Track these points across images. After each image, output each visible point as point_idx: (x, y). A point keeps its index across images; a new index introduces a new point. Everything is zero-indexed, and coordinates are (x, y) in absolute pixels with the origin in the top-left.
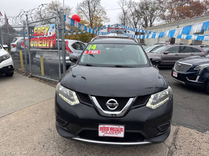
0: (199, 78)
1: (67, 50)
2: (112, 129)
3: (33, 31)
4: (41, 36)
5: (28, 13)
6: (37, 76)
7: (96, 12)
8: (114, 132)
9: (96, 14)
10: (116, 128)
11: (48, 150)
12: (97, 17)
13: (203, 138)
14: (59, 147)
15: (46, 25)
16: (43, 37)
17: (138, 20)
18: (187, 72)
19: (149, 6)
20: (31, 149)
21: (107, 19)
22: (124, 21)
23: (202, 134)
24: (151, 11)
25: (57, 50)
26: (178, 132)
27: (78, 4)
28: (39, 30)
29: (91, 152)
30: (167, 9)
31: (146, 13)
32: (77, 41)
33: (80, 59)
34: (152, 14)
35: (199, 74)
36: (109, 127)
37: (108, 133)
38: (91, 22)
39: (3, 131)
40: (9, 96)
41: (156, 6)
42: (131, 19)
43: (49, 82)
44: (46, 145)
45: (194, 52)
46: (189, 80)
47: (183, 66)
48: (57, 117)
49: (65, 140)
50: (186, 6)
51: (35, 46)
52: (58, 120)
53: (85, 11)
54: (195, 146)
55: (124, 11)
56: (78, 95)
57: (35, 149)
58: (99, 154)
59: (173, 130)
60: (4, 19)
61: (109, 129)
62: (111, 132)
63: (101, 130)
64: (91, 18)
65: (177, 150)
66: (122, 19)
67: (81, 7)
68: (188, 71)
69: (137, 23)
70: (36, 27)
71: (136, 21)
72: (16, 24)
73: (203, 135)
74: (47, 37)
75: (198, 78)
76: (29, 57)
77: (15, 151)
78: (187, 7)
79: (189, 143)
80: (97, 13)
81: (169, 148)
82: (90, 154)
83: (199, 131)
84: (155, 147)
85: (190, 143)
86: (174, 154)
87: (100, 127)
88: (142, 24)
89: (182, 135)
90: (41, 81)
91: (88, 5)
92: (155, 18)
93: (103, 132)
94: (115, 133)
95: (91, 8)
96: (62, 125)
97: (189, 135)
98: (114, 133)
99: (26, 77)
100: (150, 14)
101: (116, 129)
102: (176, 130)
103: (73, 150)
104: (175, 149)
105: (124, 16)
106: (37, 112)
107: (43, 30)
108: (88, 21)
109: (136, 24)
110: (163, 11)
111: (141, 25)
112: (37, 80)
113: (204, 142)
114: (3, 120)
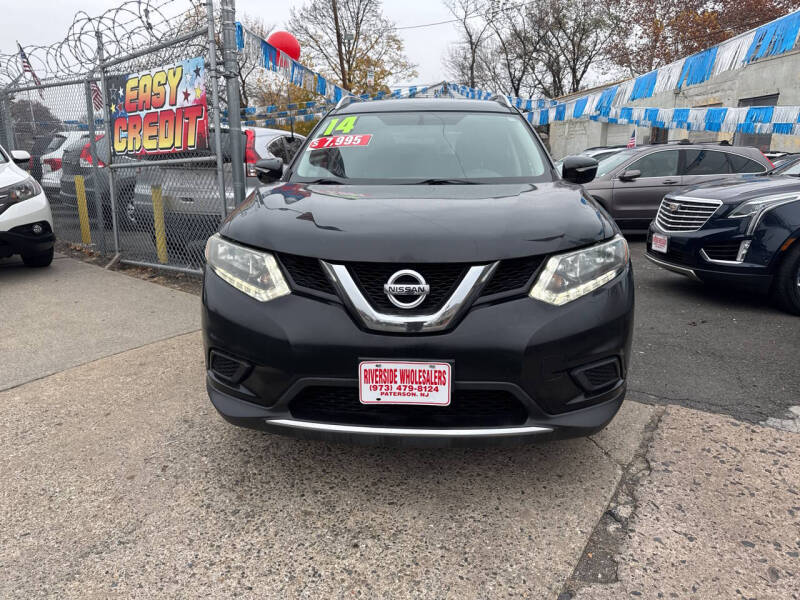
0: (748, 250)
1: (252, 165)
2: (408, 376)
3: (124, 92)
4: (153, 110)
5: (101, 25)
6: (141, 263)
7: (364, 40)
8: (415, 386)
9: (364, 48)
10: (420, 371)
11: (179, 480)
12: (369, 62)
13: (751, 439)
14: (220, 472)
15: (171, 66)
16: (159, 110)
17: (525, 68)
18: (701, 229)
19: (564, 16)
20: (118, 477)
21: (404, 66)
22: (472, 73)
23: (752, 427)
24: (574, 34)
25: (213, 158)
26: (660, 421)
27: (296, 12)
28: (145, 86)
29: (336, 481)
30: (636, 26)
31: (554, 41)
32: (290, 133)
33: (295, 166)
34: (577, 46)
35: (748, 234)
36: (396, 370)
37: (395, 390)
38: (344, 80)
39: (18, 428)
40: (36, 326)
41: (593, 13)
42: (499, 66)
43: (187, 281)
44: (171, 465)
45: (734, 172)
46: (710, 260)
47: (689, 209)
48: (210, 350)
49: (241, 450)
50: (710, 10)
51: (130, 148)
52: (213, 362)
53: (321, 37)
54: (722, 462)
55: (471, 36)
56: (283, 266)
57: (132, 478)
58: (367, 486)
59: (643, 417)
60: (13, 60)
61: (396, 376)
62: (403, 388)
63: (367, 382)
64: (346, 66)
65: (654, 474)
66: (462, 67)
67: (305, 24)
68: (705, 227)
69: (520, 80)
70: (135, 75)
71: (518, 74)
72: (60, 74)
73: (753, 431)
74: (175, 111)
75: (745, 252)
76: (113, 202)
77: (59, 483)
78: (713, 13)
79: (699, 455)
80: (368, 44)
81: (626, 469)
82: (331, 488)
83: (739, 419)
84: (572, 464)
85: (705, 453)
86: (642, 485)
87: (365, 370)
88: (540, 83)
89: (674, 431)
90: (155, 279)
91: (332, 13)
92: (590, 58)
93: (375, 388)
94: (420, 389)
95: (346, 25)
96: (229, 378)
97: (703, 429)
98: (414, 391)
99: (101, 269)
100: (571, 47)
101: (420, 377)
102: (652, 417)
103: (273, 477)
104: (647, 473)
105: (469, 56)
106: (141, 372)
107: (159, 84)
108: (335, 77)
109: (519, 85)
110: (619, 34)
111: (535, 87)
112: (143, 276)
113: (756, 450)
114: (14, 396)
